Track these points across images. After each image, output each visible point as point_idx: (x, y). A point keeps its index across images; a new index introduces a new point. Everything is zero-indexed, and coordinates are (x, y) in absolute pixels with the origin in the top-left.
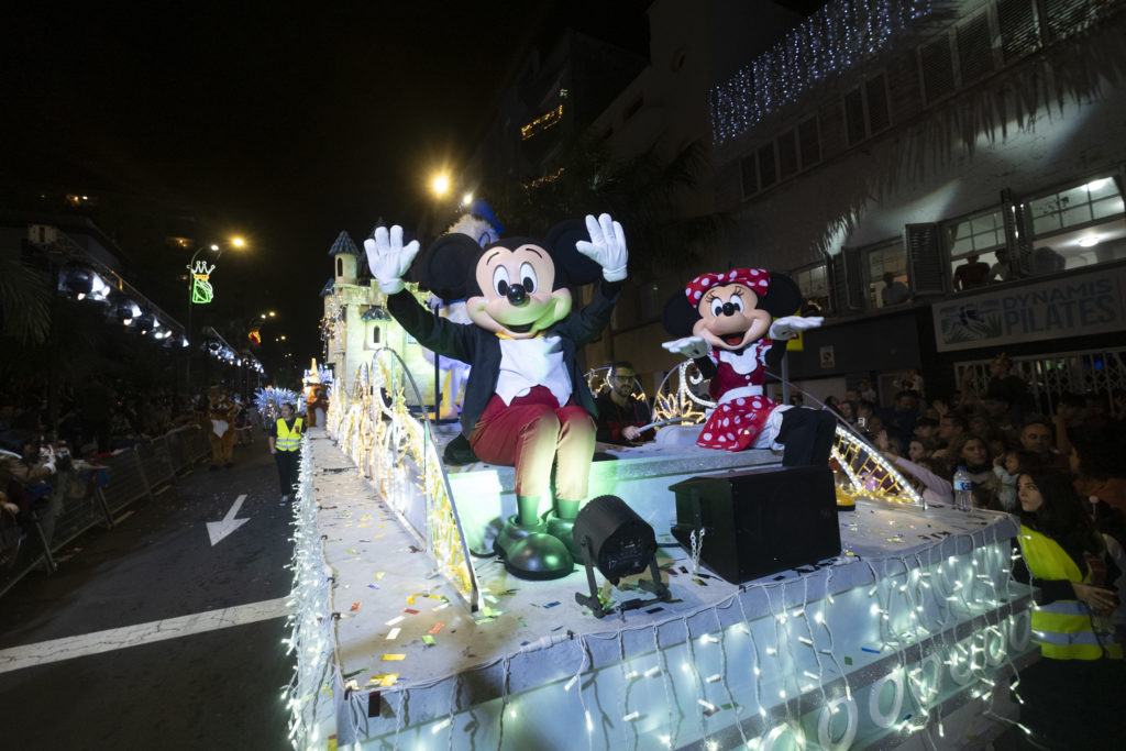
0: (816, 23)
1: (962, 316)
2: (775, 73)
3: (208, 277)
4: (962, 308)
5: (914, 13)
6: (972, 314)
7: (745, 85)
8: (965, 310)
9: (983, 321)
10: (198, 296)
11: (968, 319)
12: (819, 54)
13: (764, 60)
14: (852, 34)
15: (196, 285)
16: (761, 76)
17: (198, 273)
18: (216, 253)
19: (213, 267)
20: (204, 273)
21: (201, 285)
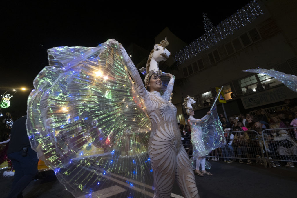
0: (198, 40)
1: (249, 100)
2: (189, 50)
3: (9, 99)
4: (249, 98)
5: (222, 38)
6: (252, 99)
7: (182, 53)
8: (250, 98)
9: (255, 101)
10: (4, 105)
11: (251, 100)
12: (200, 46)
13: (186, 48)
14: (208, 42)
15: (3, 101)
16: (186, 51)
17: (6, 98)
18: (14, 92)
19: (12, 96)
20: (8, 98)
21: (6, 102)
